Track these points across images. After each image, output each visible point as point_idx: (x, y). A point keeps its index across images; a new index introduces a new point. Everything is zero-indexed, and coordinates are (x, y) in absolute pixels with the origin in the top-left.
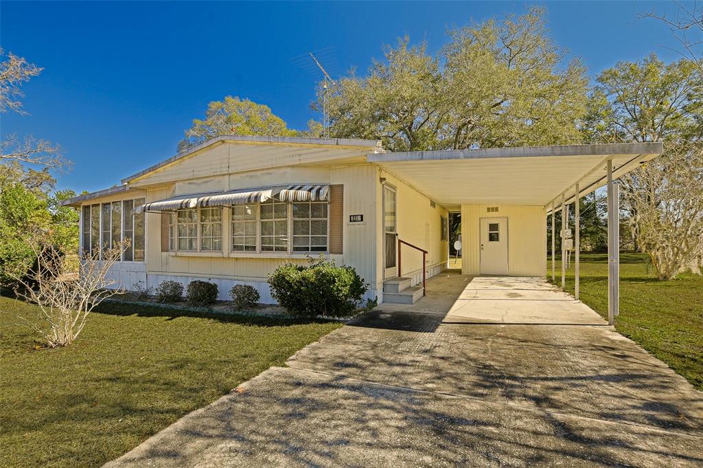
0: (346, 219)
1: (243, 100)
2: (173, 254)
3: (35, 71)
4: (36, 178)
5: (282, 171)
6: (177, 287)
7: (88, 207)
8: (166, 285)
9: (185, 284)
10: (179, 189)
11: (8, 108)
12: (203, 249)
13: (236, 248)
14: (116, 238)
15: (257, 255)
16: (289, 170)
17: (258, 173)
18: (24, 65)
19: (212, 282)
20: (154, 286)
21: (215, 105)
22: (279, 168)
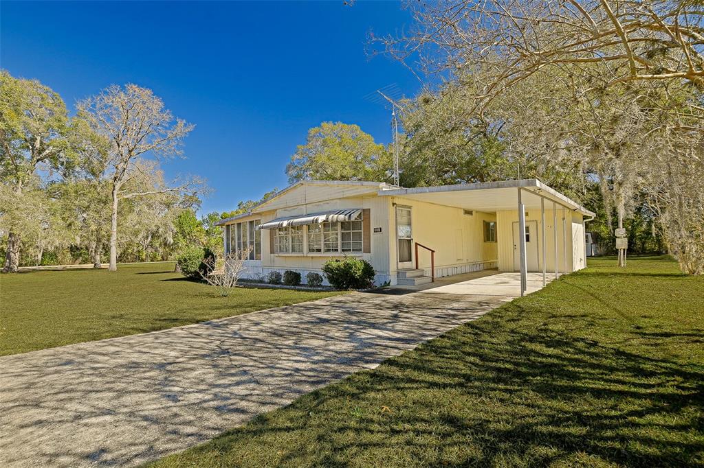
0: (372, 231)
1: (336, 123)
2: (276, 255)
3: (191, 128)
4: (188, 201)
5: (335, 201)
6: (278, 275)
7: (229, 225)
8: (272, 274)
9: (282, 273)
10: (280, 214)
11: (176, 155)
12: (293, 250)
13: (311, 250)
14: (245, 245)
15: (322, 254)
16: (338, 201)
17: (321, 203)
18: (185, 125)
19: (297, 272)
20: (265, 274)
21: (313, 131)
22: (332, 200)
